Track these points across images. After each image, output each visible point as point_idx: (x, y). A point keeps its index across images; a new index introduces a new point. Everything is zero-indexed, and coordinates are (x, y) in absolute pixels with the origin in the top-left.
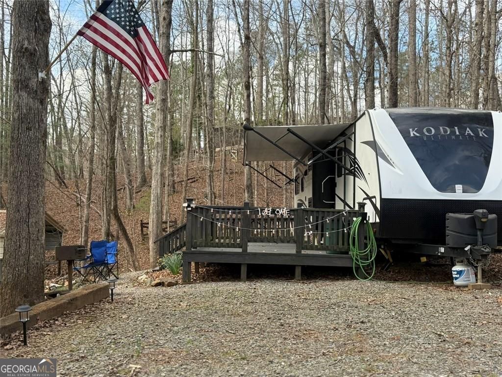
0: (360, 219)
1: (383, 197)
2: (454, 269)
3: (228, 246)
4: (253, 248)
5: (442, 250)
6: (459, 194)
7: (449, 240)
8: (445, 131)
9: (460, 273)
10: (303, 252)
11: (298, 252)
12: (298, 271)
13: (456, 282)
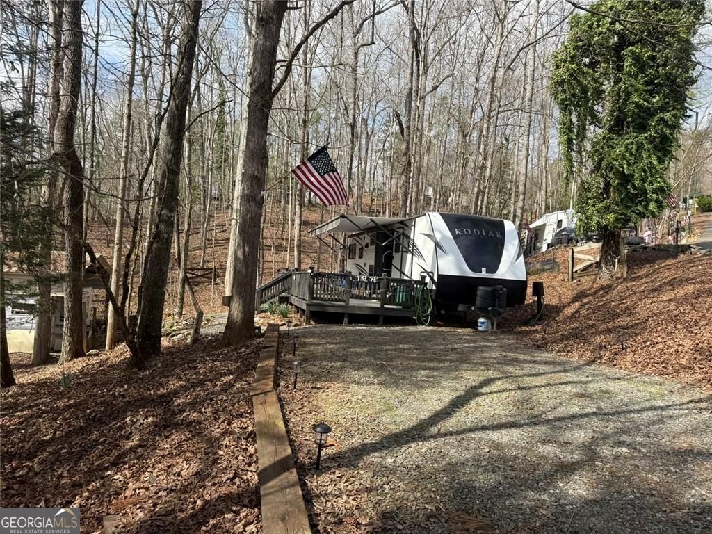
0: (423, 286)
1: (440, 273)
2: (479, 320)
3: (336, 300)
4: (353, 302)
5: (473, 309)
6: (483, 274)
7: (478, 303)
8: (477, 232)
9: (483, 323)
10: (385, 306)
11: (382, 306)
12: (381, 319)
13: (480, 329)
